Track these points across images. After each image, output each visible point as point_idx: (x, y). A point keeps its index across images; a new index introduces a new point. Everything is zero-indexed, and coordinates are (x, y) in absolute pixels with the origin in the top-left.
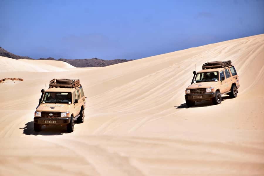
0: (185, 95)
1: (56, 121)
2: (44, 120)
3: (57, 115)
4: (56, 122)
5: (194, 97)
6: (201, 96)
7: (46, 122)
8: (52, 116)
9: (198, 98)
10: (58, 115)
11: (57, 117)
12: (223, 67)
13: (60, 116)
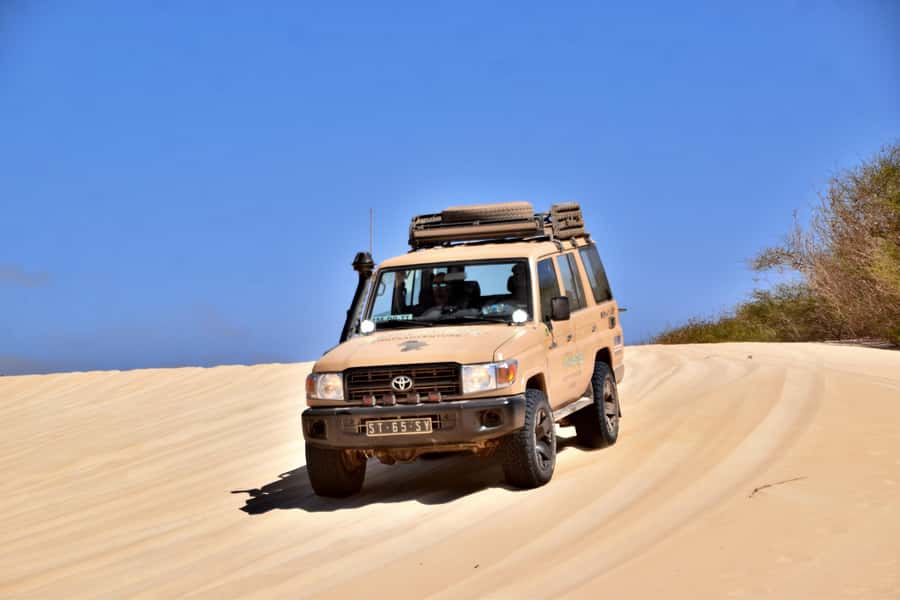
0: (305, 415)
1: (434, 418)
2: (363, 421)
3: (435, 385)
4: (435, 426)
5: (370, 425)
6: (428, 423)
7: (373, 431)
8: (411, 391)
9: (404, 432)
10: (445, 384)
11: (439, 397)
12: (547, 239)
13: (458, 390)
